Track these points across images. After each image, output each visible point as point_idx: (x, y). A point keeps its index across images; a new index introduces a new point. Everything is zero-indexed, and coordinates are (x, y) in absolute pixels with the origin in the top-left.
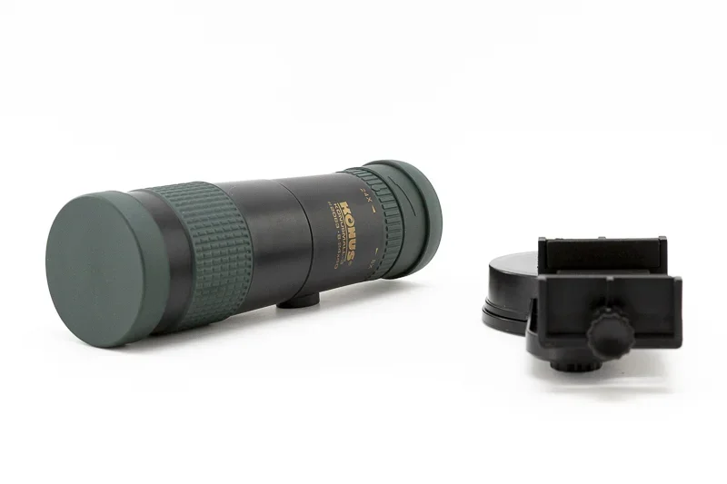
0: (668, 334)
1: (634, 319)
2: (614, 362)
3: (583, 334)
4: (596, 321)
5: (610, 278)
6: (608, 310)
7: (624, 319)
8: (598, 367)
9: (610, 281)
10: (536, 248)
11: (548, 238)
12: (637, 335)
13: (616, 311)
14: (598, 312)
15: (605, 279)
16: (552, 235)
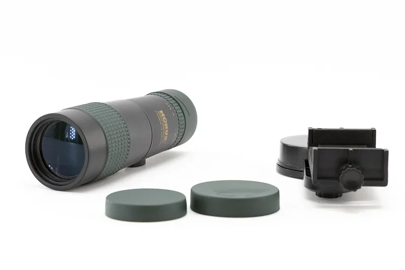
0: (380, 179)
1: (363, 170)
2: (352, 193)
3: (337, 178)
4: (344, 171)
5: (351, 149)
6: (350, 166)
7: (359, 171)
8: (341, 196)
9: (351, 151)
10: (307, 133)
11: (313, 128)
12: (365, 179)
13: (355, 167)
14: (344, 167)
15: (348, 150)
16: (316, 126)
